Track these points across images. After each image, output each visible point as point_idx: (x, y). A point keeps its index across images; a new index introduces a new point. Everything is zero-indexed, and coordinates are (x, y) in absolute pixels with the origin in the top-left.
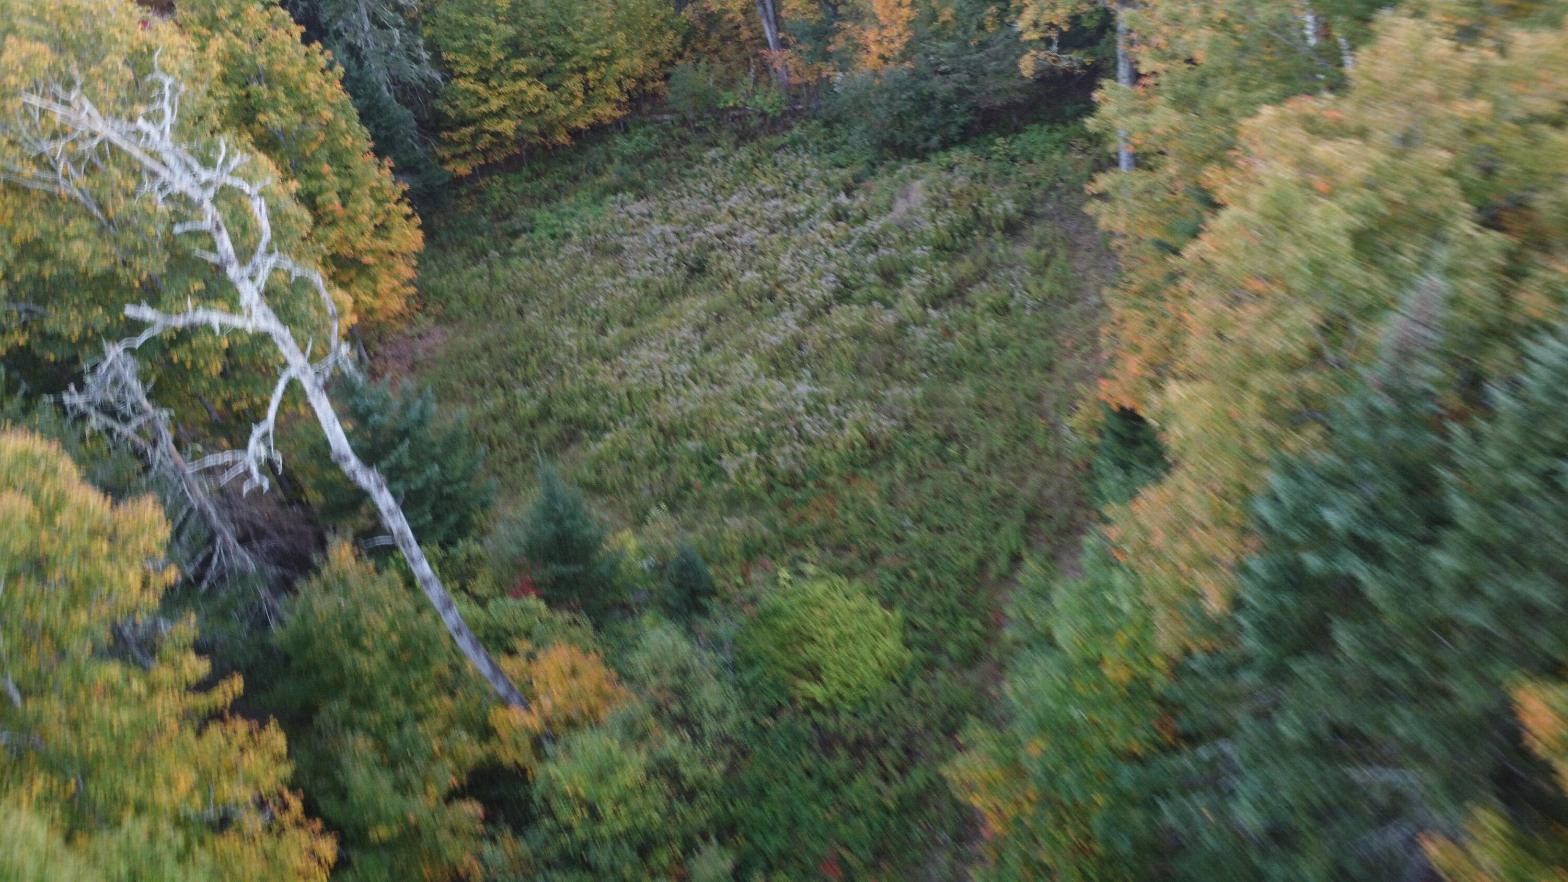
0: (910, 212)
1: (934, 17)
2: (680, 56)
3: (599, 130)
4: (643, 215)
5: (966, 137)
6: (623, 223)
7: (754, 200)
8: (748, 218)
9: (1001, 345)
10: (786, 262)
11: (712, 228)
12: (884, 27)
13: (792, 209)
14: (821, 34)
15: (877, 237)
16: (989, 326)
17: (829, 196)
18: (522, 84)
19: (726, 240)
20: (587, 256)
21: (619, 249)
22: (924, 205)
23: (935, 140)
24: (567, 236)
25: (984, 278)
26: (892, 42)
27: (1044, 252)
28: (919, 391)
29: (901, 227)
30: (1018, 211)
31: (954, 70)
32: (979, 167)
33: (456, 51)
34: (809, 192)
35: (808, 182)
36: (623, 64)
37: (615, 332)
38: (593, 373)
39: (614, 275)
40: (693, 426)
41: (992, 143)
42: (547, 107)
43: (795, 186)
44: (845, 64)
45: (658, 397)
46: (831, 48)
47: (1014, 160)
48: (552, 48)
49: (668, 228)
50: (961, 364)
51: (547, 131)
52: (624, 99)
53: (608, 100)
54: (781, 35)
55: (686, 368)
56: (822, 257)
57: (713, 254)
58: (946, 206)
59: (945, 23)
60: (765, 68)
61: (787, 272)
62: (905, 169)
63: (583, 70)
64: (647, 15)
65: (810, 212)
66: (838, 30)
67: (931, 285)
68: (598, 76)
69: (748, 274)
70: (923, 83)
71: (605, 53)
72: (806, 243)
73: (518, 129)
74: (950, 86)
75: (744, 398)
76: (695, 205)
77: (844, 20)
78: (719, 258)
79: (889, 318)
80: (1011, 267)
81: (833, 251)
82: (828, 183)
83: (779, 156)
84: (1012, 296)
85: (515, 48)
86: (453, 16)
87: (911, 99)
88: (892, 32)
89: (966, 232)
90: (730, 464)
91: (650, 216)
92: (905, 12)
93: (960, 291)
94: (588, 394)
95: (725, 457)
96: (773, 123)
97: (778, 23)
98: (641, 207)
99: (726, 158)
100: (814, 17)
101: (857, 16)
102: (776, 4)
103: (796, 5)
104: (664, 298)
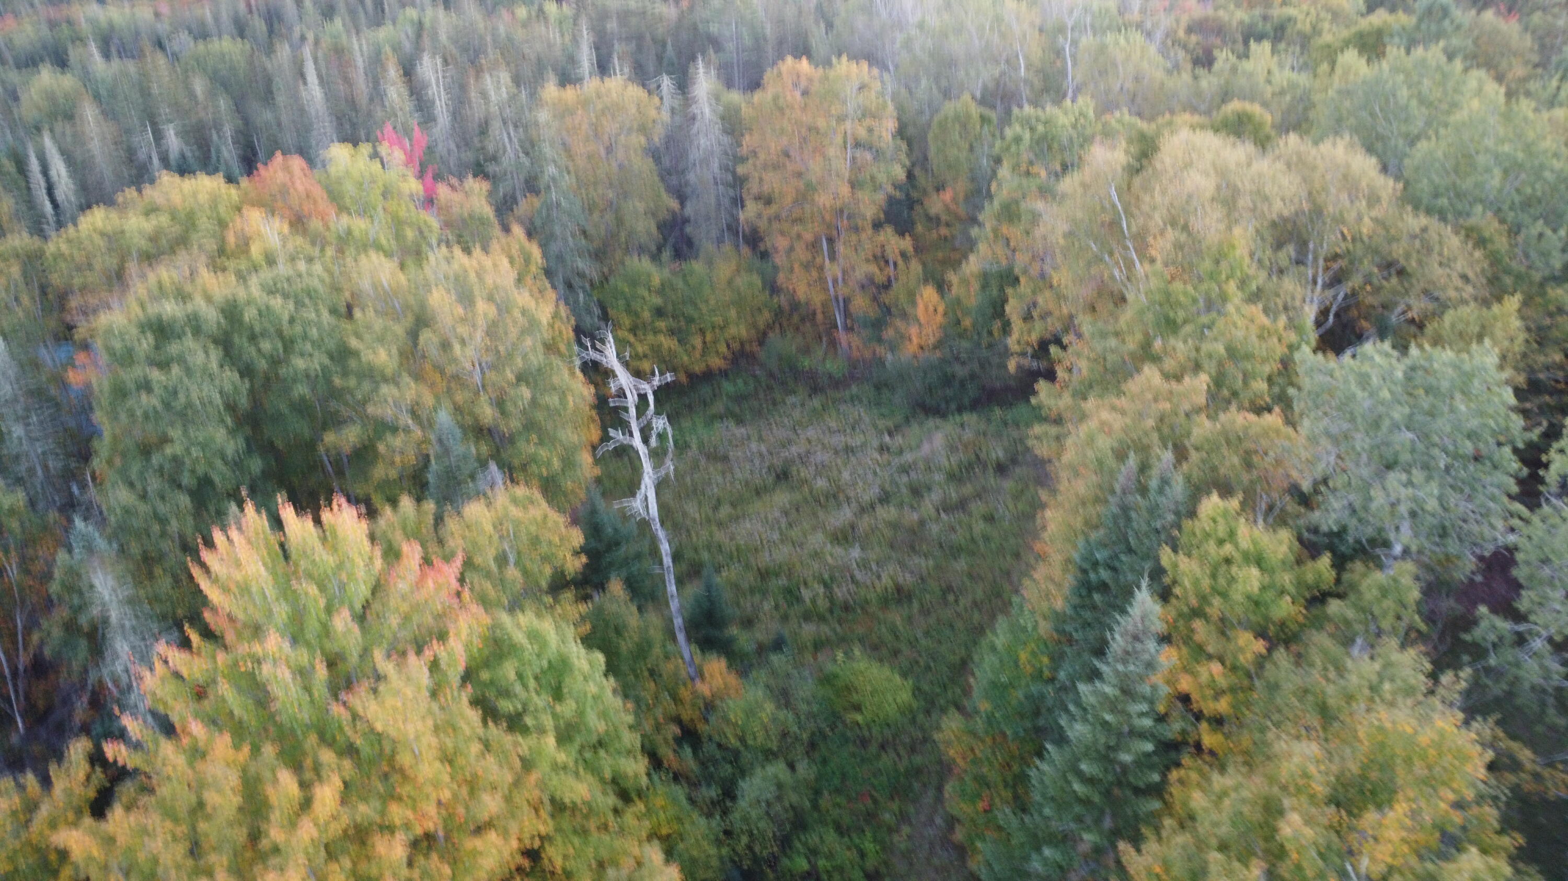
0: (933, 451)
1: (959, 323)
2: (772, 329)
3: (708, 376)
4: (743, 436)
5: (975, 405)
6: (729, 441)
7: (824, 433)
8: (820, 445)
9: (987, 539)
11: (794, 450)
12: (923, 326)
13: (850, 442)
14: (878, 325)
15: (909, 466)
16: (979, 527)
17: (877, 436)
18: (661, 338)
19: (803, 459)
20: (703, 462)
21: (727, 458)
22: (943, 448)
23: (953, 406)
25: (980, 498)
26: (928, 337)
27: (1020, 485)
28: (931, 562)
29: (926, 461)
30: (1006, 458)
31: (969, 361)
32: (982, 427)
34: (863, 432)
35: (862, 426)
36: (733, 331)
37: (725, 511)
38: (711, 534)
39: (724, 474)
40: (781, 571)
41: (992, 411)
43: (853, 427)
44: (893, 348)
45: (757, 553)
46: (884, 336)
48: (683, 314)
49: (762, 447)
50: (960, 549)
52: (729, 355)
53: (718, 355)
54: (849, 322)
56: (871, 475)
57: (794, 467)
58: (957, 450)
59: (965, 329)
60: (833, 343)
61: (847, 483)
62: (931, 423)
64: (752, 297)
65: (864, 445)
66: (890, 324)
67: (944, 501)
68: (713, 336)
69: (819, 481)
70: (948, 367)
72: (860, 466)
74: (966, 371)
75: (816, 555)
76: (781, 434)
77: (895, 317)
78: (799, 470)
79: (915, 516)
80: (998, 493)
81: (879, 472)
82: (876, 428)
83: (841, 406)
84: (997, 511)
85: (659, 312)
86: (620, 287)
87: (938, 376)
88: (929, 330)
89: (970, 467)
90: (806, 594)
91: (748, 437)
92: (939, 318)
93: (962, 505)
94: (708, 548)
95: (803, 590)
96: (837, 383)
97: (847, 313)
98: (740, 432)
99: (803, 405)
100: (873, 313)
101: (904, 315)
102: (847, 301)
103: (861, 304)
104: (758, 492)
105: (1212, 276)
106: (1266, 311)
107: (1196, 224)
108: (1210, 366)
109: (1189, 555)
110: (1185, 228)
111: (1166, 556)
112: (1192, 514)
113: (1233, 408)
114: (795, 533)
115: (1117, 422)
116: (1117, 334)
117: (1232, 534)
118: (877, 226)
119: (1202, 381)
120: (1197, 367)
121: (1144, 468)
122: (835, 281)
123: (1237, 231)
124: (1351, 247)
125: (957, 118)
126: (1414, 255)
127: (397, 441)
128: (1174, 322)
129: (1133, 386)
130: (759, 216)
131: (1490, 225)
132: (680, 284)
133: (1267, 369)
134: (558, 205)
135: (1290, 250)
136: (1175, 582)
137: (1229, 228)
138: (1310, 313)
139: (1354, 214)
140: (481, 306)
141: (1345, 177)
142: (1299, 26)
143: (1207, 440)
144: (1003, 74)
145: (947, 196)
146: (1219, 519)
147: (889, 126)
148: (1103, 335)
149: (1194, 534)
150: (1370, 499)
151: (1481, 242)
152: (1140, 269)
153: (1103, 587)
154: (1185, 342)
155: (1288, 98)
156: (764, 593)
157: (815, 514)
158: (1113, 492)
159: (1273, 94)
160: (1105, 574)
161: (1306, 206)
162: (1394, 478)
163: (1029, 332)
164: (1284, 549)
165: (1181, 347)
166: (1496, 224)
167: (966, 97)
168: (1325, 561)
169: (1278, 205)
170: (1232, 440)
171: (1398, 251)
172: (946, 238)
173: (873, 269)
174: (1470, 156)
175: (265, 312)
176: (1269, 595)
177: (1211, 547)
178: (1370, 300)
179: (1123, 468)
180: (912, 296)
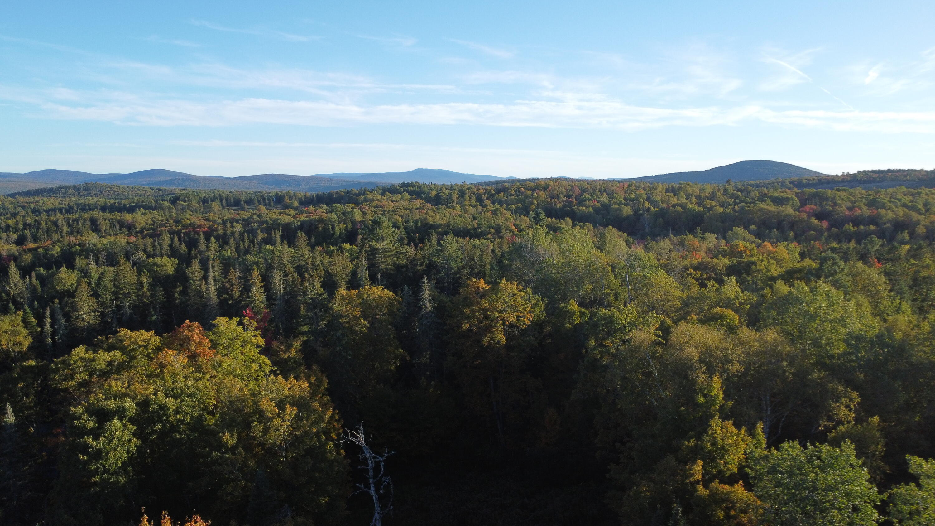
2: (460, 431)
3: (420, 458)
4: (439, 496)
12: (549, 432)
14: (522, 430)
21: (428, 510)
23: (567, 481)
26: (551, 438)
31: (576, 452)
41: (590, 486)
44: (531, 444)
46: (526, 437)
48: (408, 421)
52: (434, 446)
53: (427, 445)
59: (573, 434)
60: (496, 441)
62: (553, 491)
66: (529, 430)
70: (562, 457)
74: (574, 460)
77: (532, 426)
85: (394, 419)
87: (557, 462)
88: (552, 434)
97: (504, 423)
100: (519, 423)
101: (537, 425)
102: (504, 415)
103: (512, 417)
106: (735, 424)
107: (691, 375)
118: (522, 372)
122: (498, 403)
123: (715, 379)
125: (568, 313)
127: (229, 488)
129: (660, 466)
132: (407, 402)
133: (736, 458)
134: (340, 354)
137: (710, 377)
142: (757, 266)
145: (562, 356)
147: (528, 317)
151: (856, 388)
155: (748, 307)
159: (740, 305)
163: (607, 436)
166: (863, 377)
167: (572, 302)
172: (562, 380)
175: (163, 407)
179: (655, 515)
180: (542, 413)
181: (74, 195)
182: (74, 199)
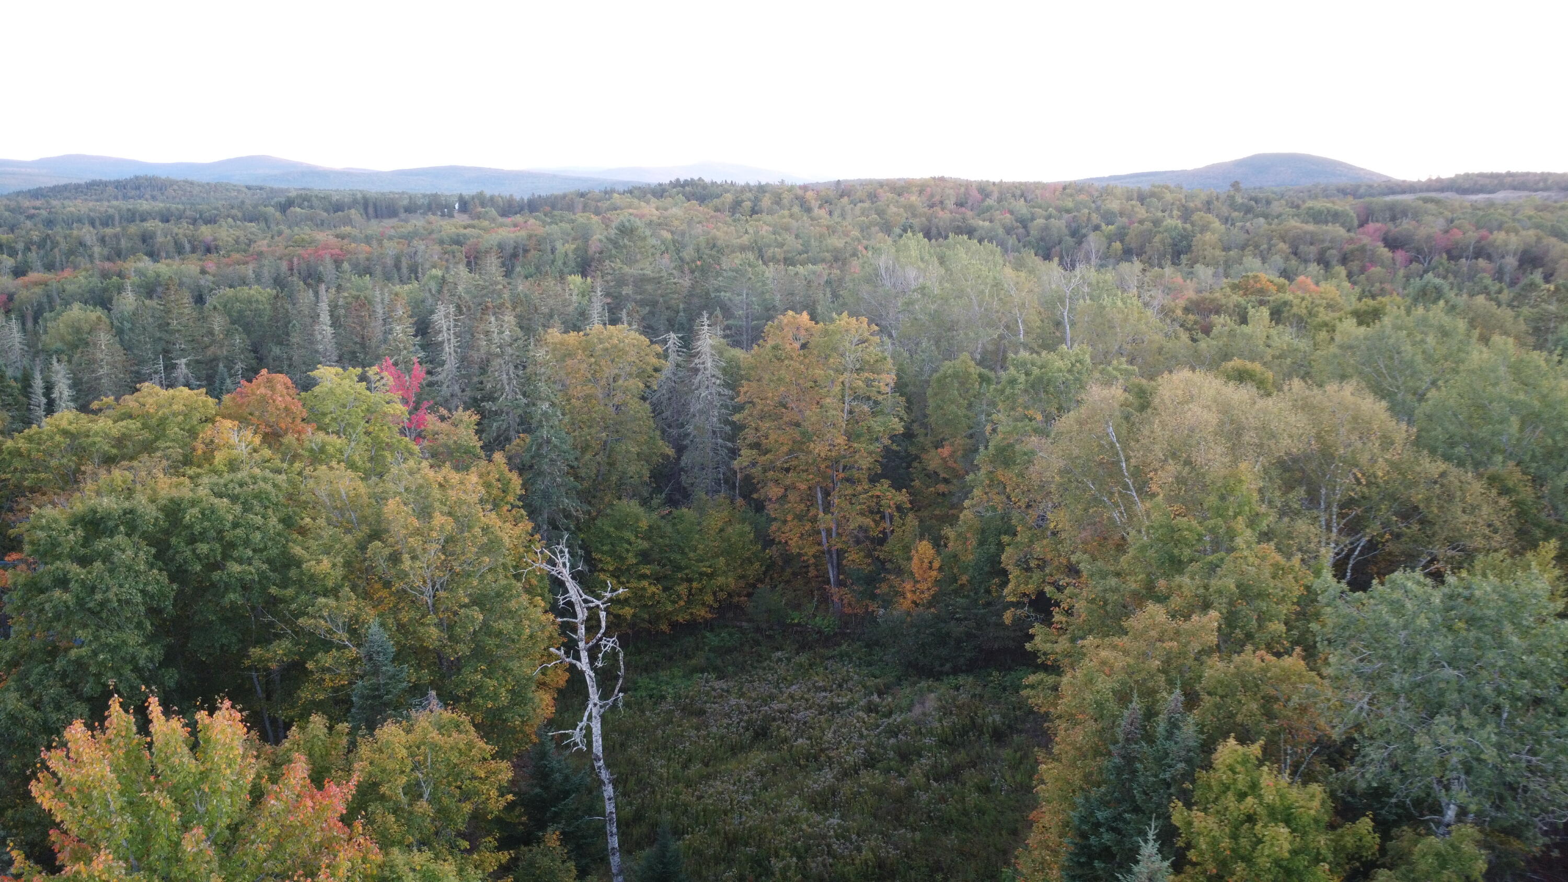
0: (924, 714)
1: (955, 579)
2: (762, 581)
3: (692, 627)
4: (722, 690)
5: (971, 668)
6: (708, 694)
7: (809, 690)
8: (803, 703)
9: (981, 812)
10: (829, 735)
11: (776, 706)
12: (918, 582)
13: (836, 700)
14: (871, 580)
15: (898, 727)
16: (973, 798)
17: (865, 695)
18: (645, 583)
19: (785, 716)
20: (677, 714)
21: (702, 712)
22: (935, 709)
23: (948, 666)
24: (663, 698)
25: (974, 767)
26: (923, 592)
27: (1018, 754)
28: (918, 836)
29: (916, 723)
30: (1004, 724)
31: (966, 619)
32: (978, 690)
33: (603, 553)
34: (851, 691)
35: (850, 684)
36: (721, 580)
37: (696, 768)
38: (678, 794)
39: (698, 729)
40: (750, 837)
41: (990, 675)
42: (658, 602)
43: (840, 686)
44: (887, 603)
45: (726, 815)
46: (878, 591)
47: (1005, 689)
48: (670, 561)
49: (742, 701)
50: (951, 822)
51: (655, 619)
52: (716, 605)
53: (703, 604)
54: (841, 577)
55: (748, 798)
56: (856, 735)
57: (775, 724)
58: (951, 713)
59: (962, 586)
60: (825, 599)
61: (829, 743)
62: (923, 684)
63: (690, 580)
64: (743, 548)
65: (850, 704)
66: (884, 580)
67: (934, 766)
68: (699, 586)
69: (800, 741)
70: (942, 625)
71: (709, 570)
72: (845, 725)
73: (634, 615)
74: (962, 629)
75: (790, 821)
76: (764, 689)
77: (889, 573)
78: (779, 728)
79: (902, 783)
80: (995, 761)
81: (865, 732)
82: (864, 687)
83: (829, 663)
84: (993, 780)
85: (645, 557)
86: (606, 528)
87: (932, 634)
88: (923, 586)
89: (964, 732)
90: (777, 865)
91: (728, 691)
92: (934, 573)
93: (955, 772)
94: (672, 808)
95: (773, 860)
96: (827, 640)
97: (840, 568)
98: (721, 684)
99: (789, 659)
100: (867, 568)
101: (899, 571)
102: (841, 553)
103: (855, 558)
104: (735, 750)
105: (1219, 512)
106: (1279, 549)
107: (1199, 458)
108: (1221, 603)
109: (1205, 810)
110: (1188, 462)
111: (1178, 814)
112: (1209, 766)
113: (1249, 648)
114: (767, 796)
115: (1120, 662)
116: (1118, 574)
117: (1254, 787)
118: (874, 479)
119: (1213, 618)
120: (1206, 606)
121: (1150, 714)
122: (829, 531)
123: (1243, 466)
124: (1365, 490)
125: (955, 375)
126: (1435, 501)
127: (327, 659)
128: (1180, 561)
129: (1136, 622)
130: (754, 464)
131: (1513, 475)
132: (669, 529)
133: (1284, 609)
134: (548, 441)
135: (1302, 491)
136: (1189, 846)
137: (1235, 461)
138: (1328, 555)
139: (1367, 456)
140: (439, 519)
141: (1355, 419)
142: (1295, 310)
143: (1220, 682)
144: (1001, 337)
145: (945, 451)
146: (1239, 768)
147: (888, 379)
148: (1104, 575)
149: (1210, 787)
150: (1415, 749)
151: (1504, 491)
152: (1141, 507)
153: (1106, 854)
154: (1193, 579)
155: (1289, 361)
156: (730, 862)
157: (793, 777)
158: (1115, 742)
159: (1273, 357)
160: (1107, 838)
161: (1315, 446)
162: (1442, 724)
163: (1027, 583)
164: (1316, 803)
165: (1187, 582)
166: (1519, 475)
167: (965, 356)
168: (1365, 824)
169: (1286, 442)
170: (1250, 685)
171: (1418, 496)
172: (944, 494)
173: (868, 521)
174: (1483, 407)
175: (208, 514)
176: (1302, 862)
177: (1230, 800)
178: (1390, 547)
179: (1126, 713)
180: (907, 549)
181: (116, 198)
182: (115, 203)
